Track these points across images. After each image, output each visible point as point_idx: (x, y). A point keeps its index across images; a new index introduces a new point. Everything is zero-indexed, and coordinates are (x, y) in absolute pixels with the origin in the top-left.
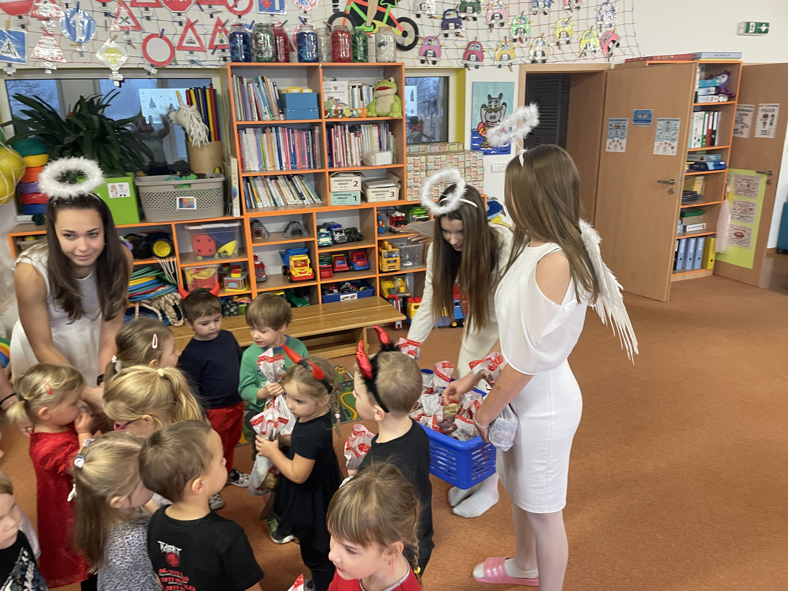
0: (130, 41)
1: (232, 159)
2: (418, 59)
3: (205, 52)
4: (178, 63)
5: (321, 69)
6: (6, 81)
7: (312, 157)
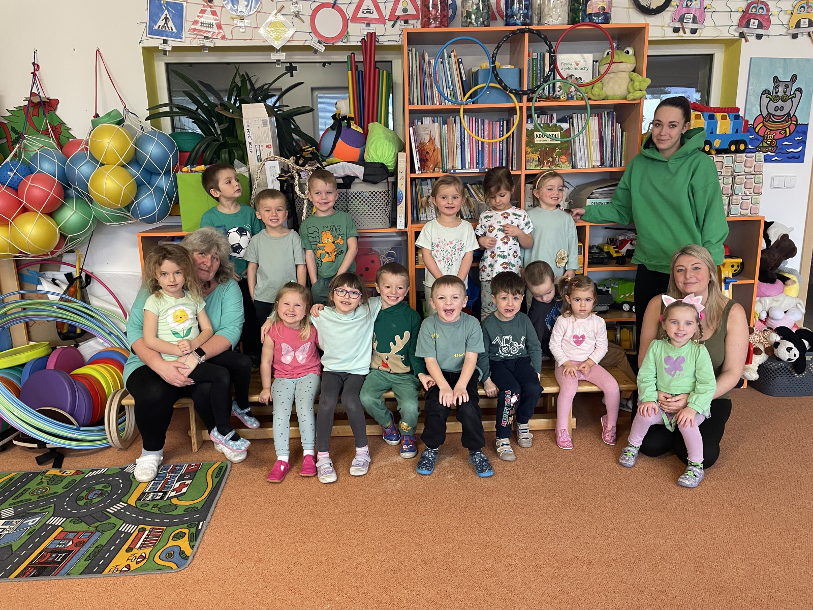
0: (297, 13)
1: (399, 153)
2: (669, 26)
3: (384, 23)
4: (351, 38)
5: (527, 35)
6: (167, 64)
7: (504, 156)
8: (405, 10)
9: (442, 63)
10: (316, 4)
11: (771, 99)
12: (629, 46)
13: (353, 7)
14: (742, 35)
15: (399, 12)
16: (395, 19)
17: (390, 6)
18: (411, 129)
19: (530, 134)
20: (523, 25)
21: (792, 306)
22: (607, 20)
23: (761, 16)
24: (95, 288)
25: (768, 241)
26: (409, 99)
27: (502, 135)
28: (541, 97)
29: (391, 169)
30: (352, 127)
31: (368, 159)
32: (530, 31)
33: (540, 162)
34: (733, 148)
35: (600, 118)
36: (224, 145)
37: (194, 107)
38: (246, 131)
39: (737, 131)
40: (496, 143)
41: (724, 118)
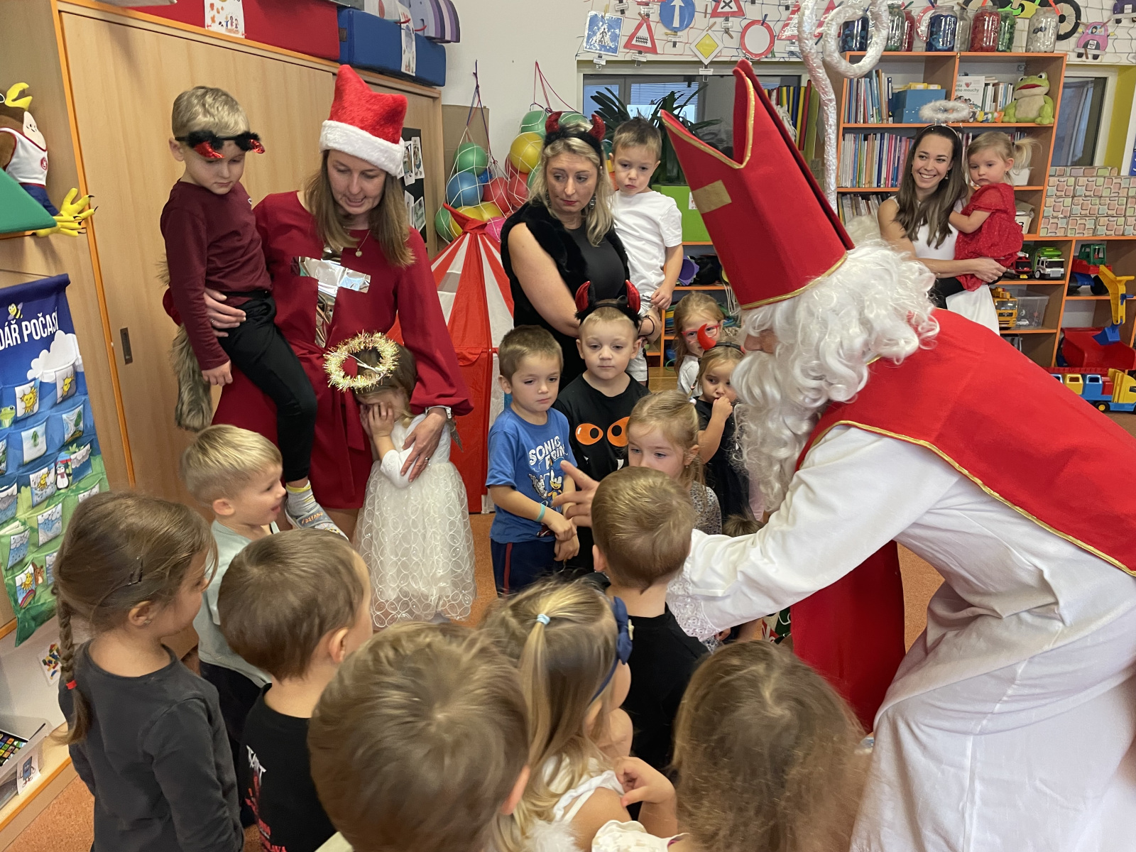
0: (728, 29)
2: (1073, 51)
4: (776, 55)
10: (747, 21)
13: (781, 24)
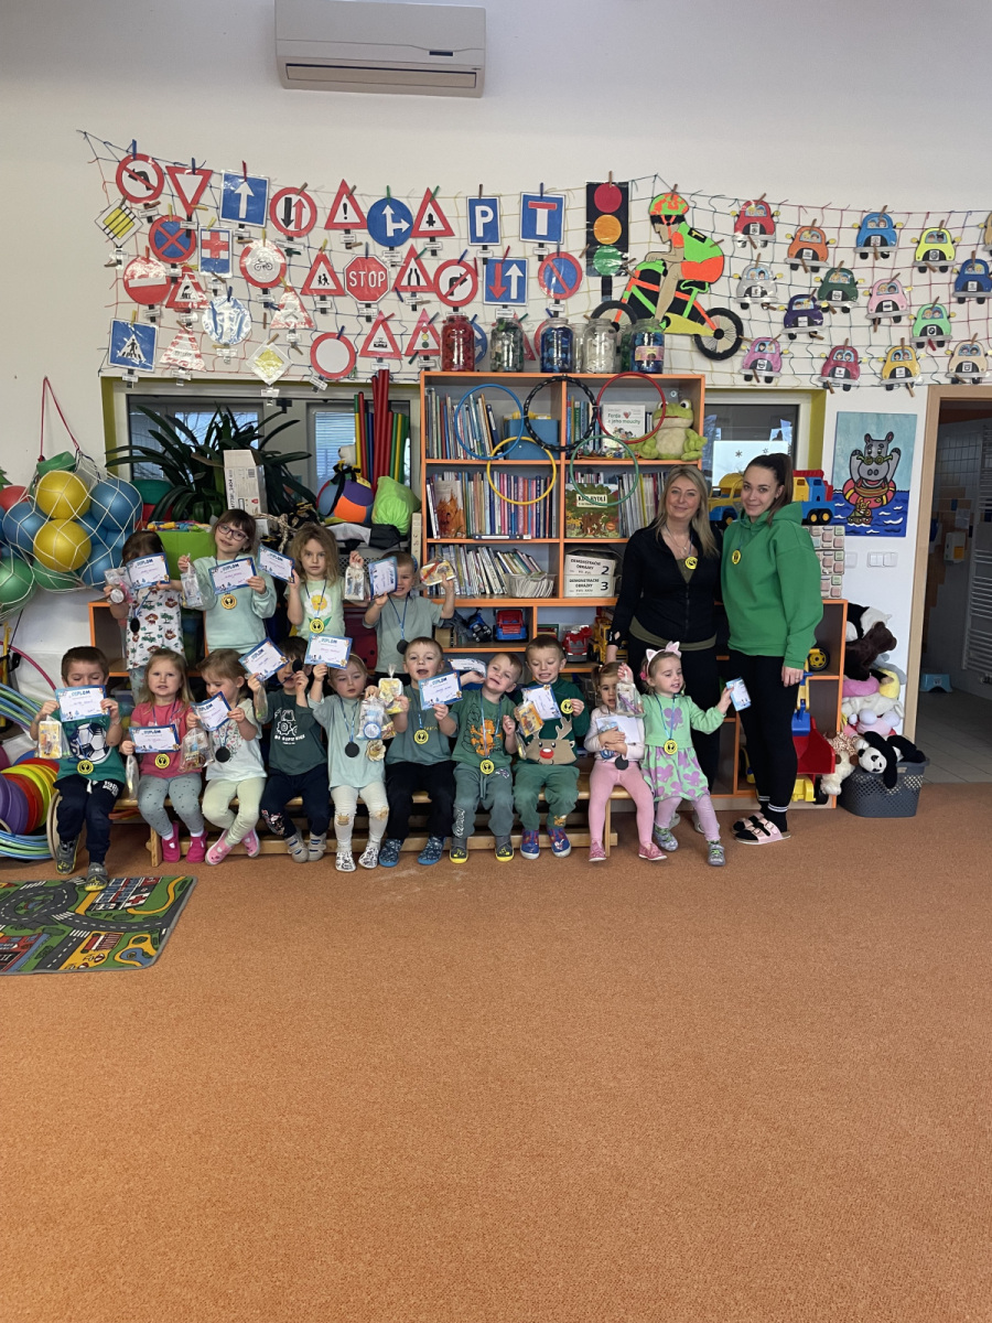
0: (295, 343)
1: (414, 514)
2: (739, 373)
3: (400, 359)
4: (359, 375)
5: (564, 384)
6: (128, 396)
7: (542, 521)
8: (425, 345)
9: (467, 409)
10: (317, 335)
11: (863, 461)
12: (687, 399)
13: (362, 339)
14: (827, 386)
15: (418, 346)
16: (413, 354)
17: (407, 340)
18: (428, 486)
19: (571, 496)
20: (562, 371)
21: (888, 708)
22: (658, 369)
23: (848, 363)
24: (25, 673)
25: (860, 631)
26: (427, 451)
27: (538, 493)
28: (583, 454)
29: (403, 532)
30: (358, 481)
31: (376, 520)
32: (569, 380)
33: (583, 530)
34: (814, 518)
35: (655, 480)
36: (198, 497)
37: (160, 449)
38: (227, 482)
39: (818, 499)
40: (532, 505)
41: (801, 483)
